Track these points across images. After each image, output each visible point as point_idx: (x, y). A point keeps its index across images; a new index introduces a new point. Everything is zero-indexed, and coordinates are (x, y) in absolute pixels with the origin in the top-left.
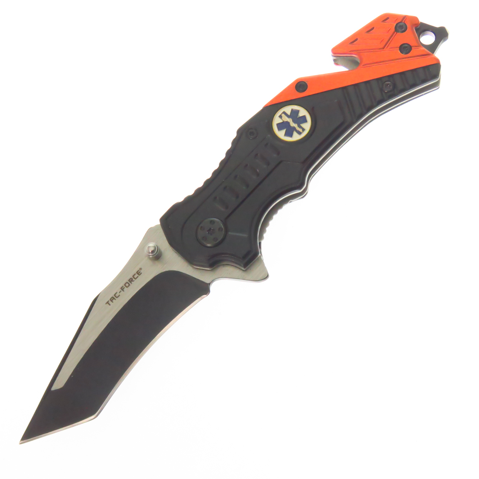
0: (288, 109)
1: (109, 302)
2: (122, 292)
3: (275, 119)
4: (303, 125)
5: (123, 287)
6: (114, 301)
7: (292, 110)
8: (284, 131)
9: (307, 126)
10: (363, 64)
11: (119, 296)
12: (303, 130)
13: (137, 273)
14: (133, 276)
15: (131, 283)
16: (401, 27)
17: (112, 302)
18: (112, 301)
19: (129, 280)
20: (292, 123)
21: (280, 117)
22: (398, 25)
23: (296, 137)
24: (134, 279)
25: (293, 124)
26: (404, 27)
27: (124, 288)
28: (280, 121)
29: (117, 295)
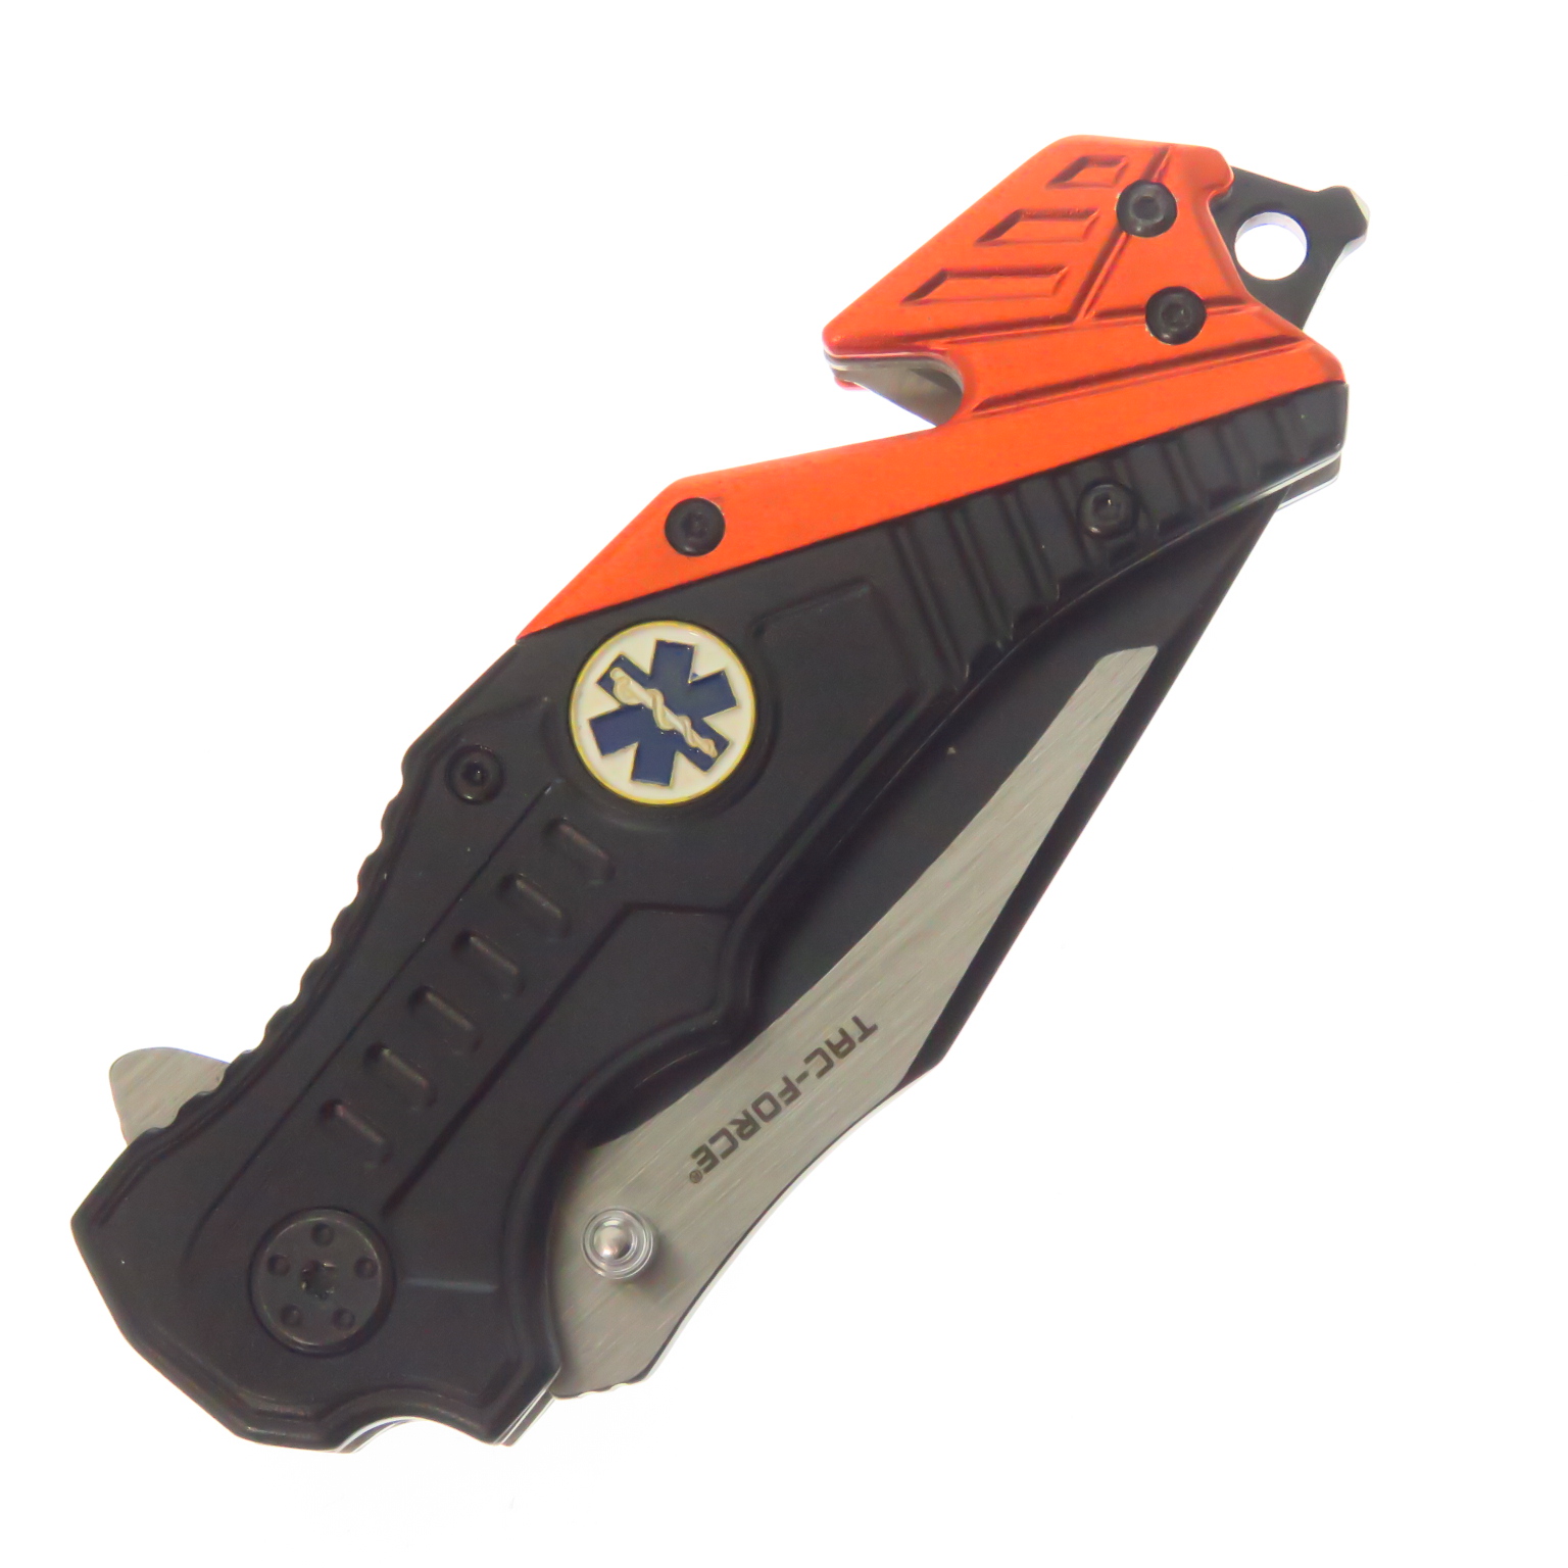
0: (639, 644)
1: (861, 1033)
2: (793, 1076)
3: (580, 694)
4: (719, 722)
5: (789, 1101)
6: (836, 1038)
7: (661, 646)
8: (626, 758)
9: (738, 725)
10: (982, 395)
11: (808, 1060)
12: (722, 744)
13: (715, 1162)
14: (734, 1146)
15: (746, 1113)
16: (1145, 207)
17: (842, 1032)
18: (846, 1037)
19: (756, 1128)
20: (664, 715)
21: (606, 683)
22: (1135, 197)
23: (689, 783)
24: (733, 1129)
25: (667, 720)
26: (1161, 203)
27: (782, 1094)
28: (608, 705)
29: (819, 1063)
